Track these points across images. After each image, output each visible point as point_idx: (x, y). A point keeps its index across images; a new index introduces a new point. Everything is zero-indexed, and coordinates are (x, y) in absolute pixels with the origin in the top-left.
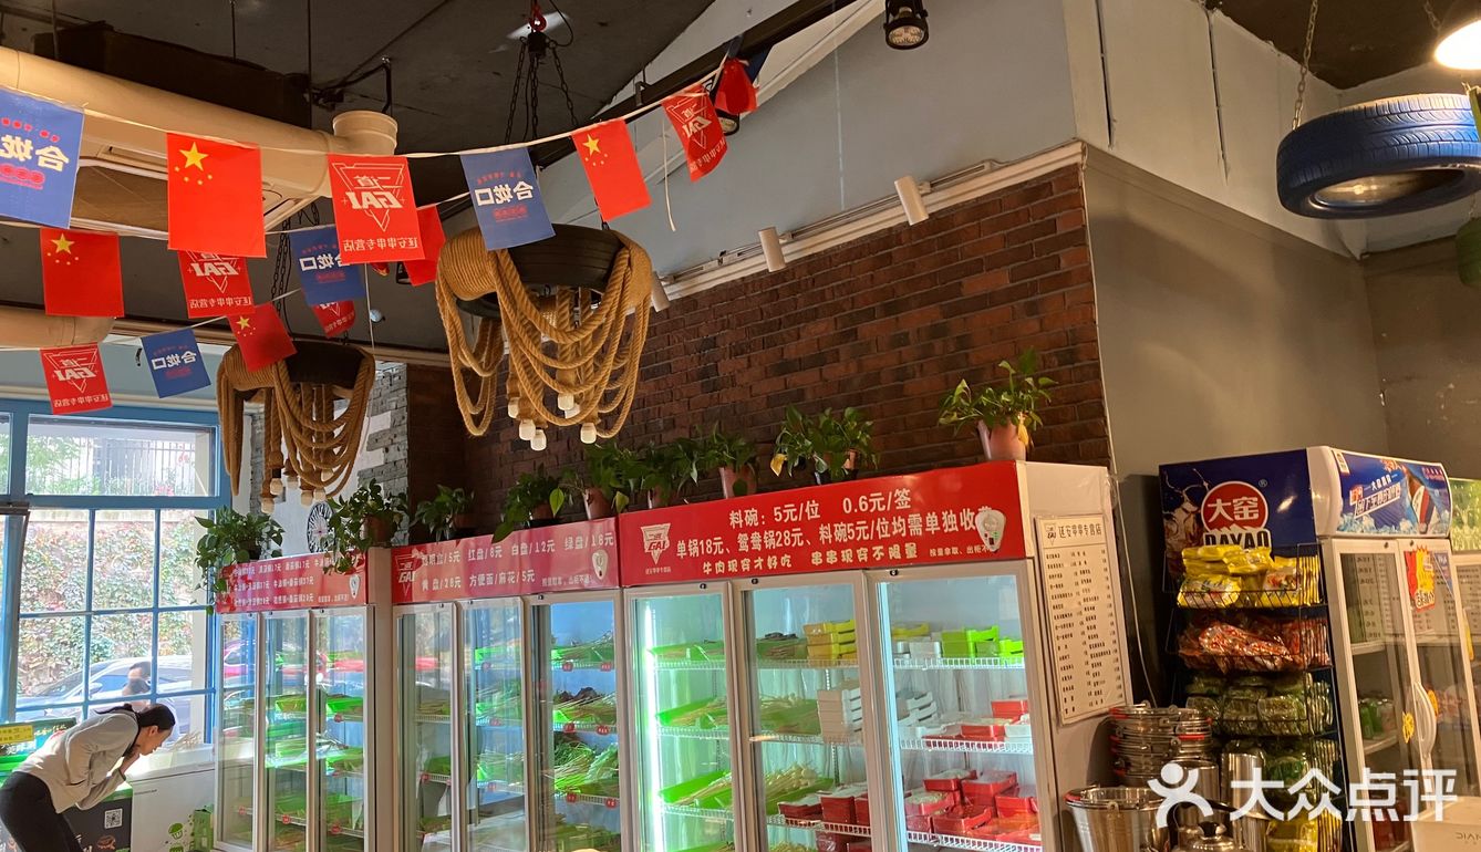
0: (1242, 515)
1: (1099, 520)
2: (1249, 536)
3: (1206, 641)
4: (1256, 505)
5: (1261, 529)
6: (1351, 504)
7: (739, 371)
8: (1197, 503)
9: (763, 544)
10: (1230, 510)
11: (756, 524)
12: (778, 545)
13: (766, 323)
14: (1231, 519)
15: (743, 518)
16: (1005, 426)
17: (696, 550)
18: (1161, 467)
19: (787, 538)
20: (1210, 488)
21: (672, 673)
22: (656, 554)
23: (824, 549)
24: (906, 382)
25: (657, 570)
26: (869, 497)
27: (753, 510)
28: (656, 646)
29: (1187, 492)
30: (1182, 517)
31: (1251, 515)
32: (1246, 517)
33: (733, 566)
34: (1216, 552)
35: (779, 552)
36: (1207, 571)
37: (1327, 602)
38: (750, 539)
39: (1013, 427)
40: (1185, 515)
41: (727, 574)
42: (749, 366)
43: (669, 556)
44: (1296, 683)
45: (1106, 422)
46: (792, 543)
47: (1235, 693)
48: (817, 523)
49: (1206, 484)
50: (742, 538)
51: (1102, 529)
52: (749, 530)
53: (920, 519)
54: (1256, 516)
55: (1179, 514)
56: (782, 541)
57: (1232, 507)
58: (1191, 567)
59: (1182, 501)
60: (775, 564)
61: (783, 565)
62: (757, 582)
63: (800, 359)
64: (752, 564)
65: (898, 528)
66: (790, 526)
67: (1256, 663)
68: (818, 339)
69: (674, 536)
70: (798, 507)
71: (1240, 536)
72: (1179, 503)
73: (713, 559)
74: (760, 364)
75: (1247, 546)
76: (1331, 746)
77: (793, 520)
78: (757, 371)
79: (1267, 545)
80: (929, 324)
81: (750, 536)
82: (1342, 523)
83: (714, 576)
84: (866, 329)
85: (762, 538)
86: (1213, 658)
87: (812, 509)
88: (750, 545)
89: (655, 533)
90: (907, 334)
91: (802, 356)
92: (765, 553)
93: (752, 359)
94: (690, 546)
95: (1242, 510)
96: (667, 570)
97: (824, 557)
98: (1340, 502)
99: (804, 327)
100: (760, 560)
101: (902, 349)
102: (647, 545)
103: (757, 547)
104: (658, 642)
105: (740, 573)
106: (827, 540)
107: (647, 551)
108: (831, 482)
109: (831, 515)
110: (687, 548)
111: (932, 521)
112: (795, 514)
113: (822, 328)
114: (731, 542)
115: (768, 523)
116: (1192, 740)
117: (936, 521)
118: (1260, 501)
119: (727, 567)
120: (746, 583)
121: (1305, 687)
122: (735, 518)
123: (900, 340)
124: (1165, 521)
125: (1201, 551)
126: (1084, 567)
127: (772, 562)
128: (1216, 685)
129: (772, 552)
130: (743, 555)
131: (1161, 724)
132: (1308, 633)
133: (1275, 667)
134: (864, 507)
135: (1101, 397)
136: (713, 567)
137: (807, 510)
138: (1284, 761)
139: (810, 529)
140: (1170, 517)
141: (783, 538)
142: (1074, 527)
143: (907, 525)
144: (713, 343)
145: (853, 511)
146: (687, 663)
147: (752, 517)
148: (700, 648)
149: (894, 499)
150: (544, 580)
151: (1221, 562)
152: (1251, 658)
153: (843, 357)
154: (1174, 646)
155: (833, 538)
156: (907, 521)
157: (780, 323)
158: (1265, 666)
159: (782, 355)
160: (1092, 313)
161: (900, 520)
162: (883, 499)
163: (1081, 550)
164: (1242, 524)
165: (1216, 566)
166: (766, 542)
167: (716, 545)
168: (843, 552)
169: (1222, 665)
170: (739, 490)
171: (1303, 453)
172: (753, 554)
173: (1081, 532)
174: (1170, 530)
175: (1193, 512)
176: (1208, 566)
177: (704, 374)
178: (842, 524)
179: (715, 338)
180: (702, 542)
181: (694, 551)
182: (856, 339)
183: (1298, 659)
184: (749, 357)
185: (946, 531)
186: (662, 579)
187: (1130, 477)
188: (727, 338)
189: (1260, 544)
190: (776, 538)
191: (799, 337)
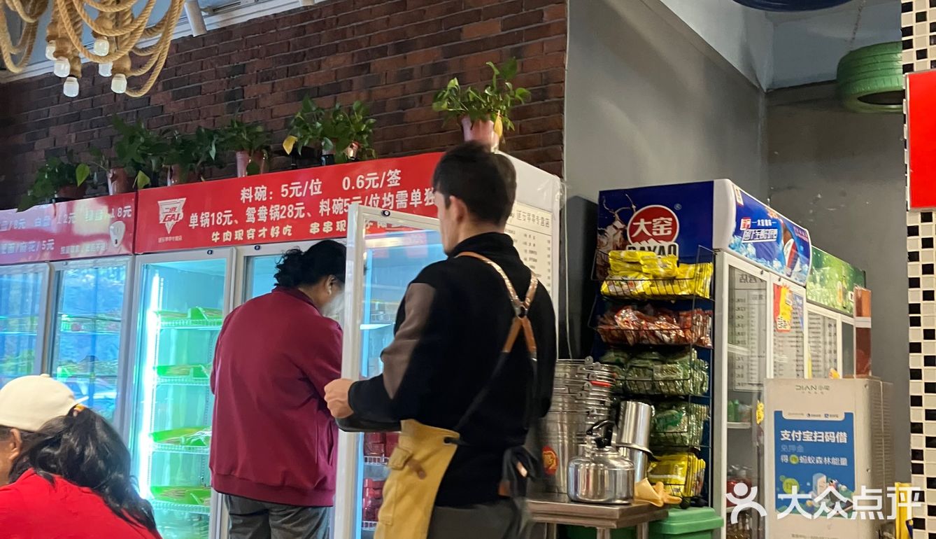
0: (658, 232)
1: (549, 216)
2: (662, 248)
3: (620, 319)
4: (670, 224)
5: (672, 243)
6: (741, 229)
7: (263, 95)
8: (625, 222)
9: (268, 216)
10: (649, 228)
11: (264, 199)
12: (282, 217)
13: (291, 54)
14: (649, 234)
15: (253, 194)
16: (485, 121)
17: (207, 221)
18: (602, 193)
19: (291, 211)
20: (637, 210)
21: (174, 333)
22: (169, 225)
23: (321, 220)
24: (407, 110)
25: (170, 238)
26: (366, 176)
27: (263, 187)
28: (160, 309)
29: (618, 213)
30: (612, 233)
31: (666, 231)
32: (662, 233)
33: (239, 235)
34: (634, 255)
35: (282, 223)
36: (626, 269)
37: (714, 299)
38: (257, 212)
39: (491, 123)
40: (615, 231)
41: (234, 242)
42: (273, 92)
43: (181, 227)
44: (683, 356)
45: (562, 148)
46: (295, 215)
47: (638, 362)
48: (319, 198)
49: (634, 207)
50: (250, 212)
51: (550, 224)
52: (256, 204)
53: (407, 194)
54: (669, 233)
55: (610, 230)
56: (285, 214)
57: (652, 225)
58: (615, 265)
59: (614, 220)
60: (277, 233)
61: (284, 234)
62: (259, 249)
63: (318, 88)
64: (256, 234)
65: (387, 202)
66: (295, 200)
67: (656, 337)
68: (336, 70)
69: (188, 210)
70: (303, 185)
71: (655, 247)
72: (611, 221)
73: (222, 229)
74: (282, 90)
75: (659, 254)
76: (704, 408)
77: (297, 195)
78: (279, 95)
79: (675, 254)
80: (431, 62)
81: (257, 209)
82: (733, 242)
83: (221, 244)
84: (378, 63)
85: (268, 211)
86: (623, 333)
87: (315, 187)
88: (256, 216)
89: (171, 206)
90: (411, 70)
91: (320, 84)
92: (270, 223)
93: (276, 85)
94: (202, 218)
95: (659, 227)
96: (178, 238)
97: (321, 227)
98: (733, 225)
99: (325, 60)
100: (264, 230)
101: (406, 82)
102: (162, 217)
103: (263, 218)
104: (163, 307)
105: (245, 242)
106: (325, 213)
107: (161, 222)
108: (334, 163)
109: (332, 191)
110: (199, 220)
111: (416, 196)
112: (300, 190)
113: (339, 61)
114: (239, 213)
115: (275, 198)
116: (601, 386)
117: (419, 196)
118: (674, 221)
119: (233, 236)
120: (249, 250)
121: (691, 359)
122: (245, 194)
123: (406, 75)
124: (599, 235)
125: (623, 254)
126: (532, 248)
127: (275, 232)
128: (623, 357)
129: (275, 223)
130: (250, 225)
131: (579, 371)
132: (698, 318)
133: (671, 340)
134: (360, 185)
135: (562, 128)
136: (221, 236)
137: (311, 187)
138: (668, 413)
139: (311, 204)
140: (602, 233)
141: (287, 211)
142: (529, 215)
143: (395, 199)
144: (242, 70)
145: (351, 188)
146: (187, 323)
147: (261, 193)
148: (200, 309)
149: (387, 178)
150: (63, 248)
151: (638, 263)
152: (653, 332)
153: (355, 86)
154: (595, 323)
155: (331, 211)
156: (395, 197)
157: (305, 55)
158: (662, 340)
159: (303, 83)
160: (563, 60)
161: (390, 195)
162: (377, 178)
163: (533, 234)
164: (657, 239)
165: (634, 267)
166: (271, 214)
167: (226, 217)
168: (338, 223)
169: (630, 339)
170: (252, 170)
171: (711, 184)
172: (258, 225)
173: (534, 220)
174: (602, 243)
175: (621, 229)
176: (628, 266)
177: (230, 96)
178: (340, 199)
179: (244, 65)
180: (213, 215)
181: (205, 222)
182: (369, 72)
183: (689, 336)
184: (273, 84)
185: (426, 204)
186: (171, 247)
187: (576, 198)
188: (256, 65)
189: (670, 253)
190: (281, 211)
191: (319, 68)
